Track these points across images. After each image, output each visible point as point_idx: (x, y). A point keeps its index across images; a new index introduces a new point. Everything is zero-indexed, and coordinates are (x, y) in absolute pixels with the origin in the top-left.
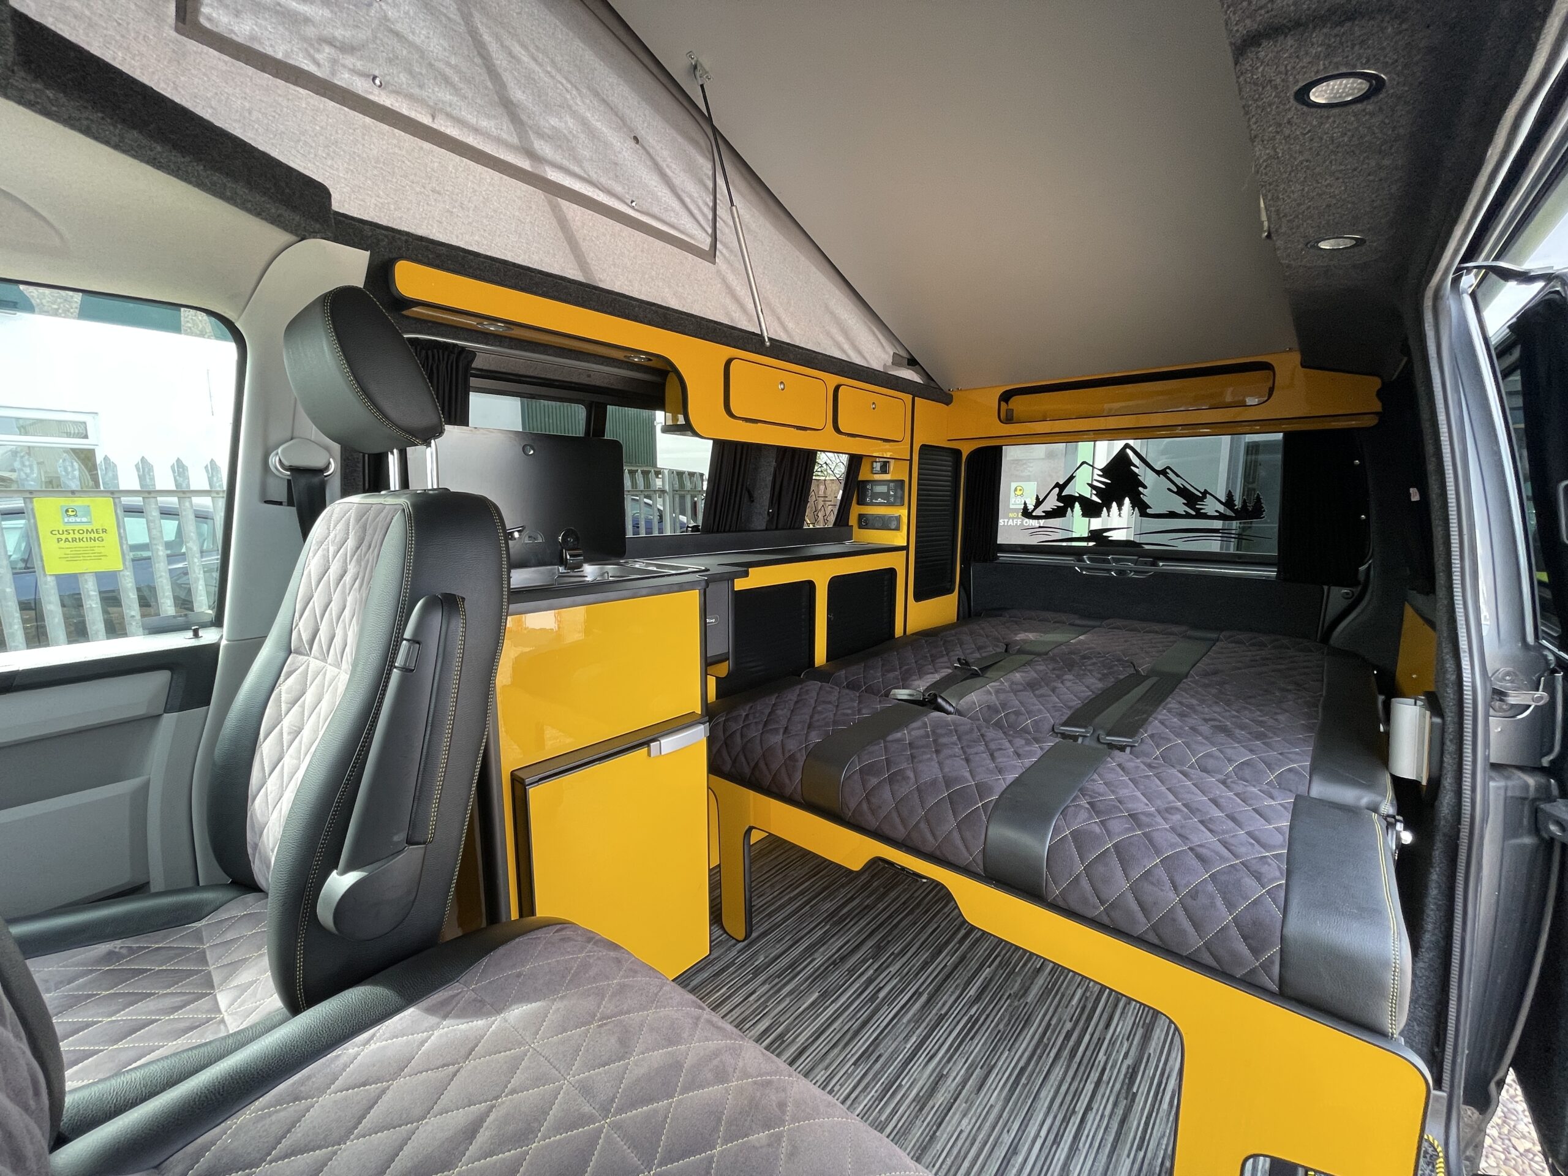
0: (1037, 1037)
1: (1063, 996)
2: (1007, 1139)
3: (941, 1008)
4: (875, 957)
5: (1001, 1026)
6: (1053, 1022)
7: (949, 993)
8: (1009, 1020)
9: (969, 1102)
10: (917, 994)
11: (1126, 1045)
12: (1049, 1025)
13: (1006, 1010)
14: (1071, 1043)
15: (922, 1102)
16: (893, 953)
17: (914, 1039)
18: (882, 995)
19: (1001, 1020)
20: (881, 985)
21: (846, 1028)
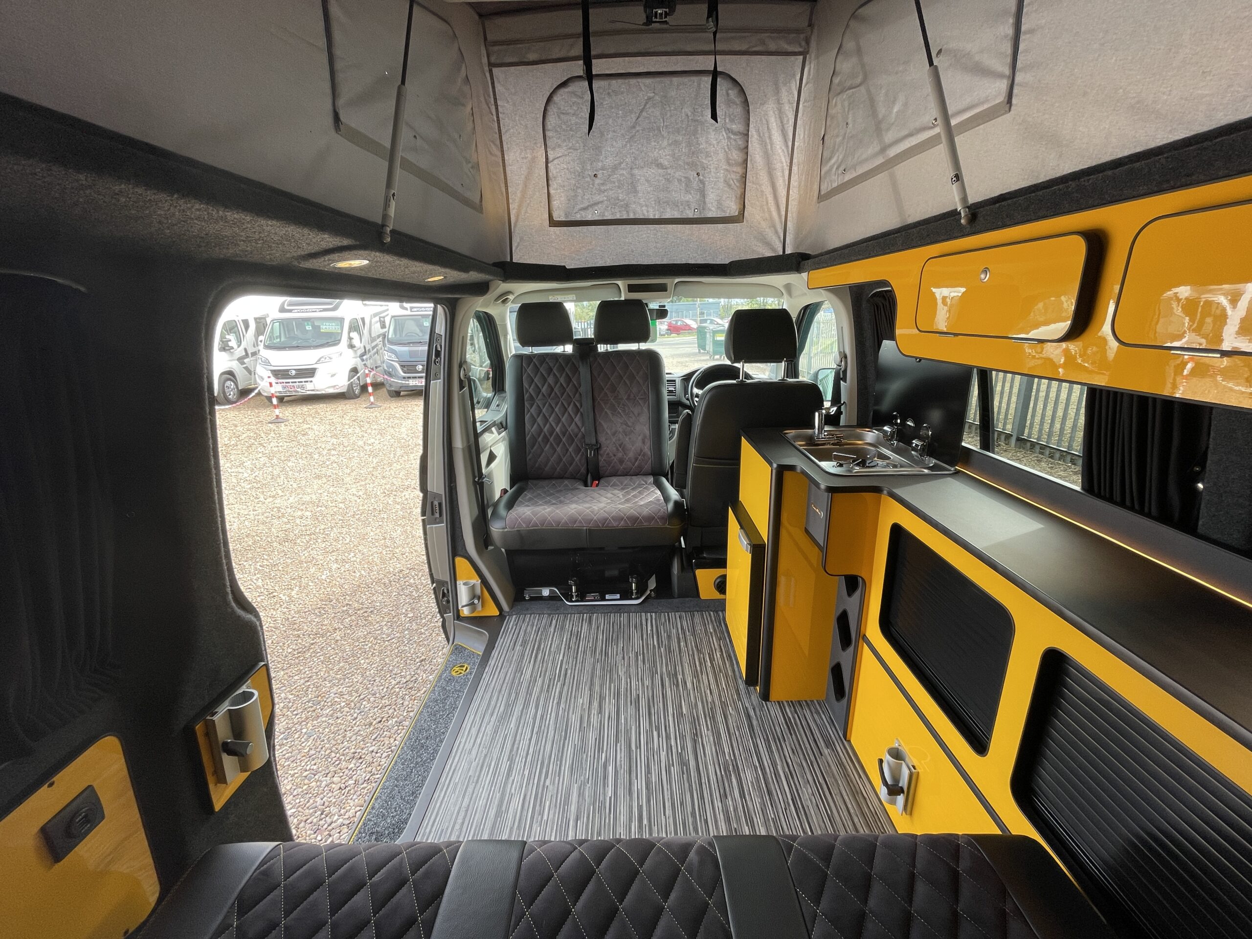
0: (564, 762)
1: (556, 806)
2: (562, 705)
3: (621, 746)
4: (680, 755)
5: (585, 756)
6: (557, 778)
7: (623, 759)
8: (581, 763)
9: (583, 710)
10: (638, 746)
11: (513, 791)
12: (559, 776)
13: (586, 768)
14: (544, 770)
15: (602, 699)
16: (673, 766)
17: (623, 721)
18: (655, 734)
19: (586, 761)
20: (660, 739)
21: (656, 707)
